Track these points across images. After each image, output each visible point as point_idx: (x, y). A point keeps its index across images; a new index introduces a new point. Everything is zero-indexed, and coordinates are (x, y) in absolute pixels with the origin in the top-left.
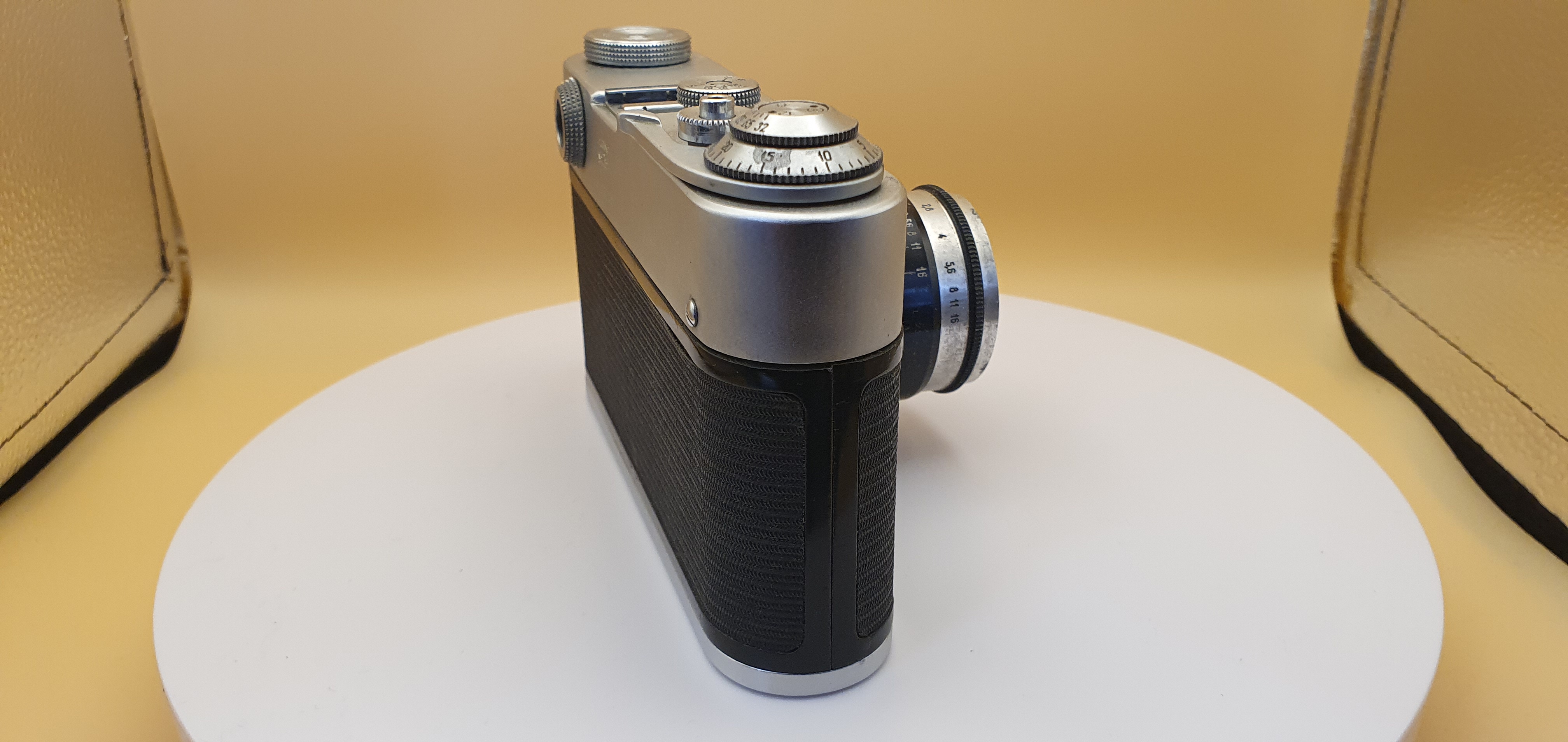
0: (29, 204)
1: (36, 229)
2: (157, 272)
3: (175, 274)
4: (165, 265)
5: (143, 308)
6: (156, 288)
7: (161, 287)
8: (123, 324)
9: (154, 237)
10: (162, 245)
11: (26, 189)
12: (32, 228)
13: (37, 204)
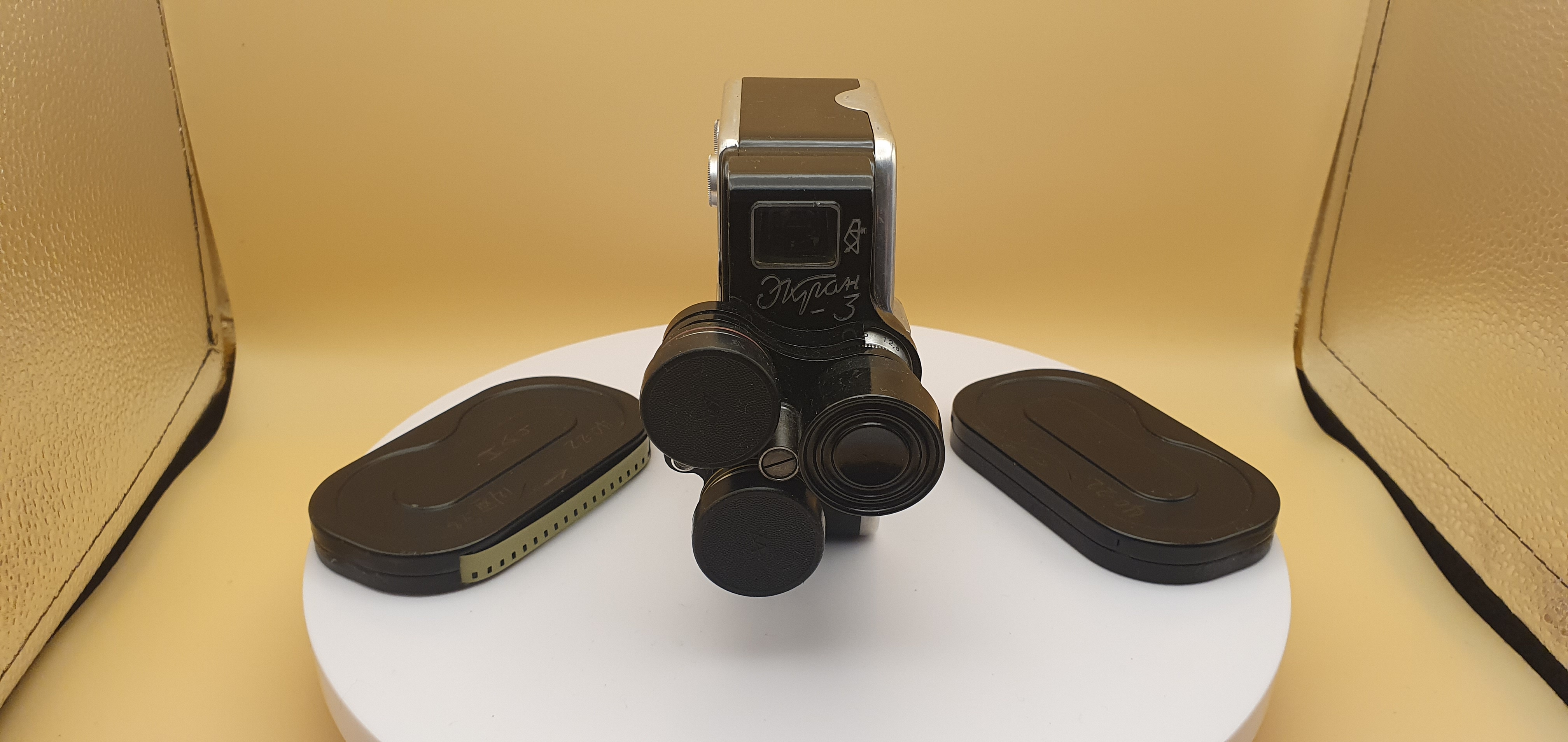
0: (106, 312)
1: (111, 330)
2: (205, 345)
3: (219, 346)
4: (211, 338)
5: (195, 384)
6: (204, 361)
7: (209, 358)
8: (180, 405)
9: (202, 313)
10: (209, 318)
11: (103, 296)
12: (108, 331)
13: (113, 309)
